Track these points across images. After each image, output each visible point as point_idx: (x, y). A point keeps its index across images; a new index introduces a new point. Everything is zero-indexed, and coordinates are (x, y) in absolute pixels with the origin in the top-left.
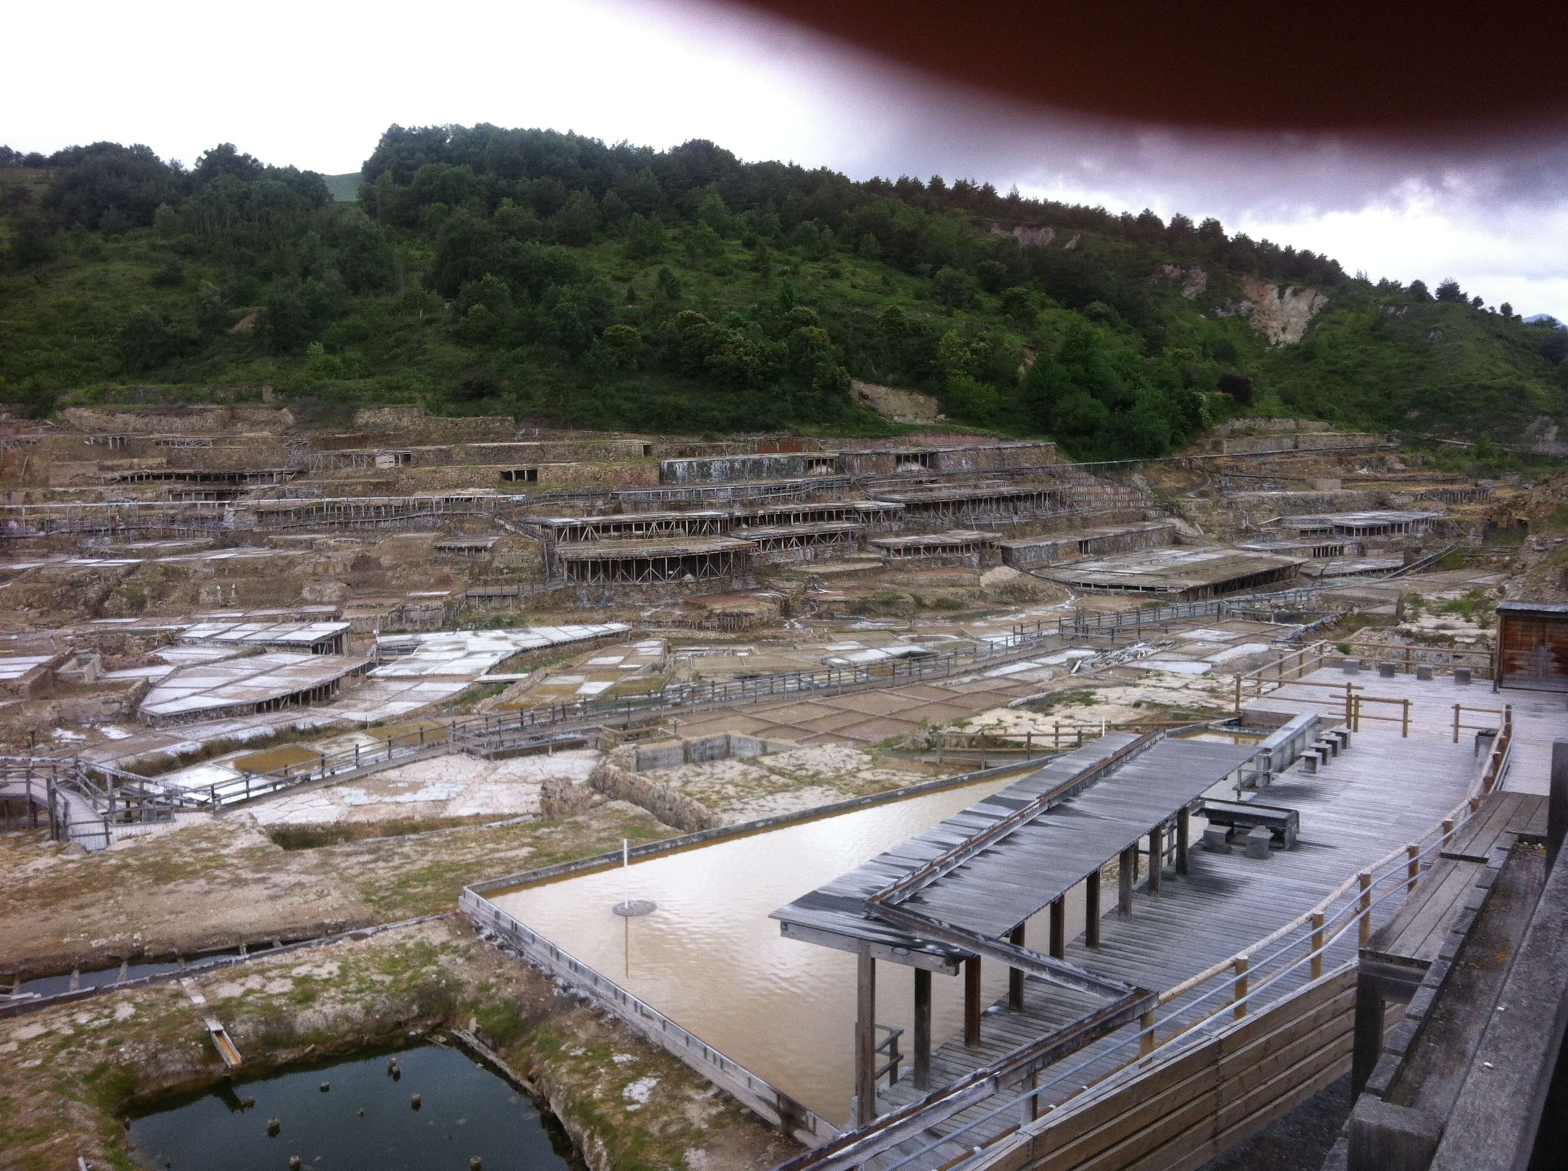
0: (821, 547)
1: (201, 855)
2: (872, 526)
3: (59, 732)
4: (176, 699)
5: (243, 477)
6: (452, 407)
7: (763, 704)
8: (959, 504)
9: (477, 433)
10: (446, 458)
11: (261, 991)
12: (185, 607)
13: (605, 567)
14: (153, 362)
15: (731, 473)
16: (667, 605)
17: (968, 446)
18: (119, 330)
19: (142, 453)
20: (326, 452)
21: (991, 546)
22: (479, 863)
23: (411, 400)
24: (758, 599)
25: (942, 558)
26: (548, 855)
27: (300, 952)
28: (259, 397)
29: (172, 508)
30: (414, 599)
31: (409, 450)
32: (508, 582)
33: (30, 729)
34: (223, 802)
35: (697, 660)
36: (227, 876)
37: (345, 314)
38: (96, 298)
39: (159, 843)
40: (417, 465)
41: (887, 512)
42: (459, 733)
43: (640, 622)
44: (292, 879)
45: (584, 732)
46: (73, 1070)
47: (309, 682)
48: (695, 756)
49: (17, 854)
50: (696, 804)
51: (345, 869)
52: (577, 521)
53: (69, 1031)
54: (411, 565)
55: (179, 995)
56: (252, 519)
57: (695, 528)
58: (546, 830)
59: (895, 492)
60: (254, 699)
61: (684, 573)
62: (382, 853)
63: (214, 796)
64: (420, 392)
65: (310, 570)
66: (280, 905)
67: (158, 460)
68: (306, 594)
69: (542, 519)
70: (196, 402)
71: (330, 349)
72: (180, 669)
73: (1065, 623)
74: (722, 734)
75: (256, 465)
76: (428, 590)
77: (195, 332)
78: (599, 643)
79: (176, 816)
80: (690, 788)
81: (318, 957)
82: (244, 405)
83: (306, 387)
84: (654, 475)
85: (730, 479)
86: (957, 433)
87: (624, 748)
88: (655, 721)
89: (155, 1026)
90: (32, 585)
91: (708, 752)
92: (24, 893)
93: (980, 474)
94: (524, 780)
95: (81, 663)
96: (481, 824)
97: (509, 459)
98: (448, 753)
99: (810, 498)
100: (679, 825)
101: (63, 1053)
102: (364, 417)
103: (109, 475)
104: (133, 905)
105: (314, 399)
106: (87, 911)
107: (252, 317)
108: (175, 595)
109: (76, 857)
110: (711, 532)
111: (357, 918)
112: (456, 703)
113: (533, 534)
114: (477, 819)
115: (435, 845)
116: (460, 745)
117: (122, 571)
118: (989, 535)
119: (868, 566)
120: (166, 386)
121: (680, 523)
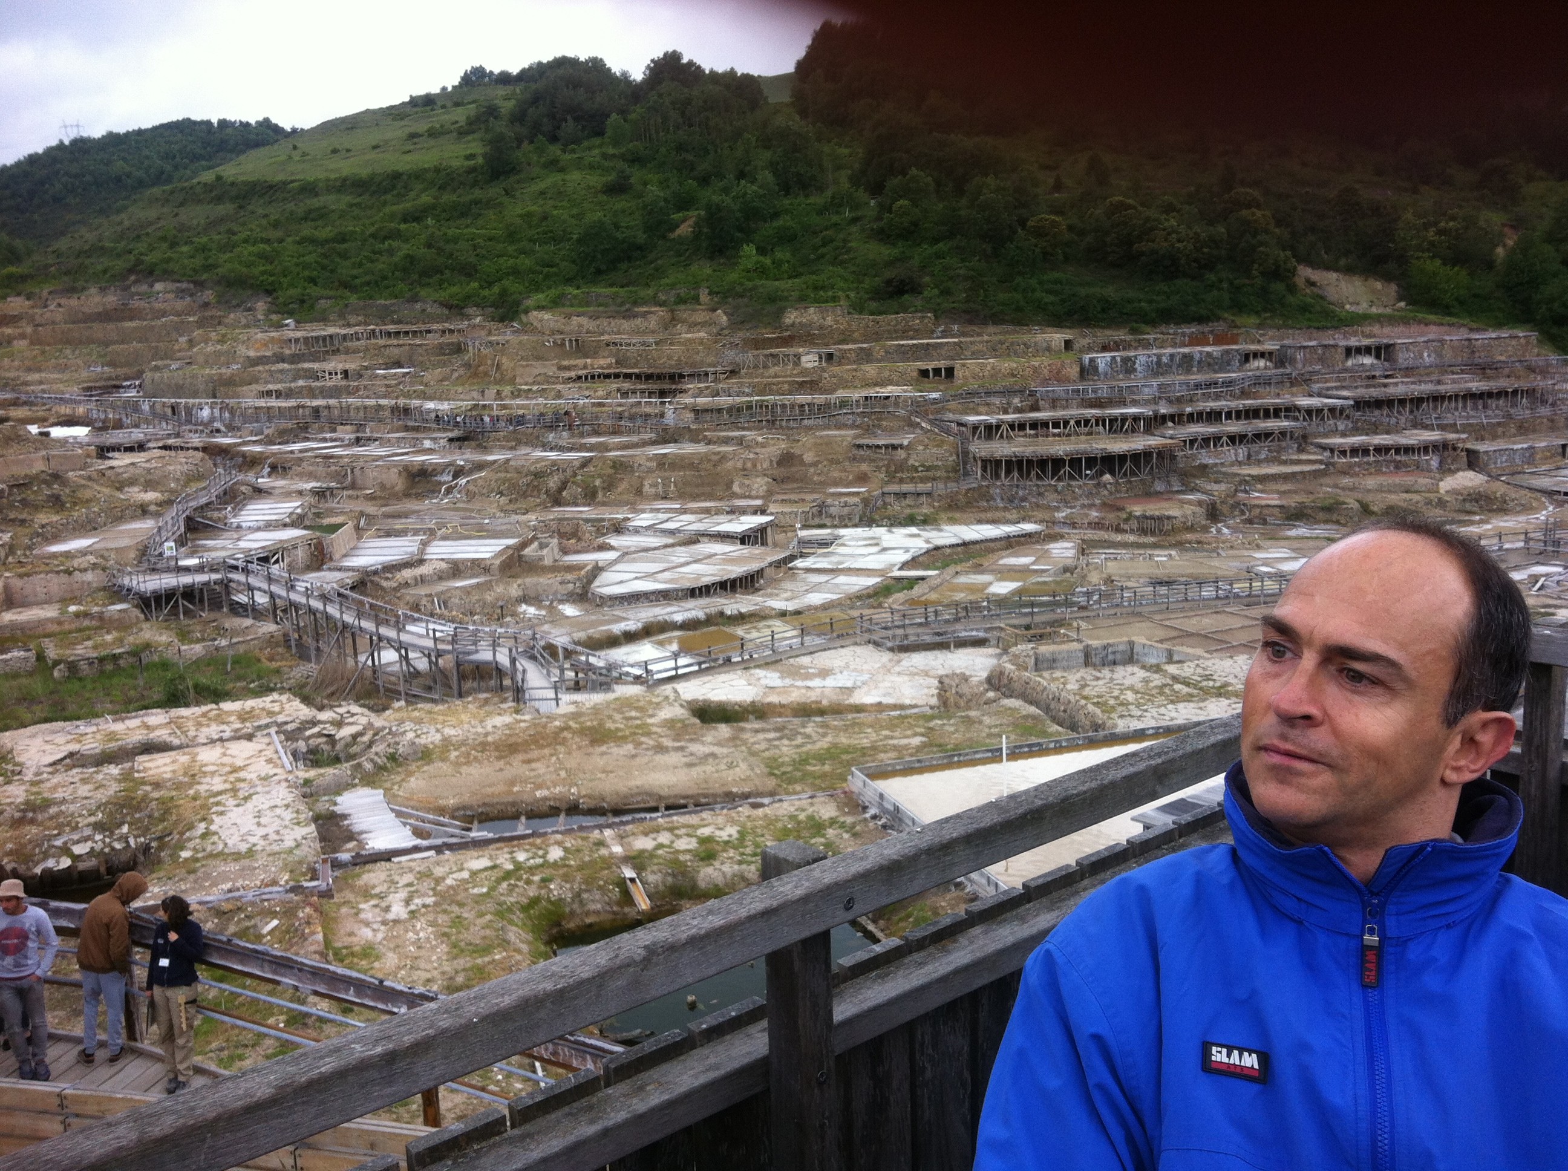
0: (1255, 447)
1: (630, 723)
2: (1314, 425)
3: (524, 607)
4: (621, 582)
5: (682, 376)
6: (873, 305)
7: (1174, 611)
8: (1417, 401)
9: (896, 331)
10: (866, 356)
11: (669, 847)
12: (631, 497)
13: (1020, 466)
14: (603, 267)
15: (1158, 368)
16: (1083, 506)
17: (1431, 336)
18: (575, 237)
19: (595, 355)
20: (756, 352)
21: (1455, 449)
22: (874, 748)
23: (834, 299)
24: (1182, 502)
25: (1395, 461)
26: (940, 746)
27: (706, 815)
28: (696, 299)
29: (620, 405)
30: (833, 494)
31: (832, 349)
32: (923, 480)
33: (500, 603)
34: (656, 677)
35: (1109, 564)
36: (651, 743)
37: (776, 215)
38: (555, 207)
39: (596, 710)
40: (840, 364)
41: (1332, 410)
42: (866, 625)
43: (1054, 523)
44: (707, 750)
45: (987, 630)
46: (512, 900)
47: (736, 571)
48: (1096, 660)
49: (482, 713)
50: (1090, 707)
51: (754, 743)
52: (992, 419)
53: (510, 867)
54: (832, 462)
55: (601, 844)
56: (690, 416)
57: (1116, 426)
58: (939, 722)
59: (1343, 388)
60: (688, 584)
61: (1102, 474)
62: (787, 732)
63: (647, 671)
64: (842, 290)
65: (739, 465)
66: (695, 772)
67: (608, 361)
68: (736, 488)
69: (958, 417)
70: (641, 305)
71: (762, 251)
72: (626, 555)
73: (1532, 535)
74: (1125, 639)
75: (693, 365)
76: (847, 486)
77: (641, 237)
78: (1010, 543)
79: (616, 687)
80: (1087, 691)
81: (720, 820)
82: (682, 307)
83: (739, 289)
84: (1074, 371)
85: (1156, 374)
86: (1420, 322)
87: (1024, 648)
88: (1060, 623)
89: (580, 868)
90: (503, 475)
91: (1111, 657)
92: (483, 746)
93: (1444, 368)
94: (927, 674)
95: (542, 546)
96: (881, 712)
97: (928, 357)
98: (856, 644)
99: (1244, 394)
100: (1073, 727)
101: (505, 885)
102: (791, 317)
103: (567, 374)
104: (571, 763)
105: (746, 300)
106: (534, 765)
107: (691, 222)
108: (623, 486)
109: (527, 717)
110: (1133, 431)
111: (761, 789)
112: (869, 596)
113: (948, 432)
114: (880, 707)
115: (836, 728)
116: (867, 636)
117: (577, 464)
118: (1452, 436)
119: (1307, 468)
120: (614, 289)
121: (1100, 421)
